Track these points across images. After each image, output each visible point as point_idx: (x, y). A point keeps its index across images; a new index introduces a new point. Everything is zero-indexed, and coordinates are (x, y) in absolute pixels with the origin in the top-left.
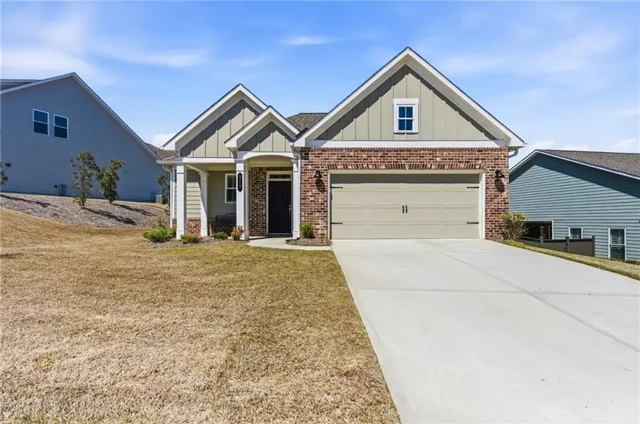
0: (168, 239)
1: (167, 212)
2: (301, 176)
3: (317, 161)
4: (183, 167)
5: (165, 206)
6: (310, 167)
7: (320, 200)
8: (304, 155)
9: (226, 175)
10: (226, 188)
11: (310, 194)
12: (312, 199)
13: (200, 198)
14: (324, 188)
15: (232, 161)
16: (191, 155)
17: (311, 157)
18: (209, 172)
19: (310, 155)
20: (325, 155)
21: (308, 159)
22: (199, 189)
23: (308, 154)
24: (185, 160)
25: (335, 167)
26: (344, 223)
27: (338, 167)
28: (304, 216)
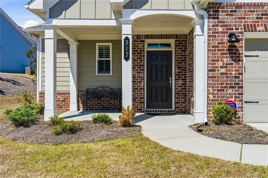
0: (33, 122)
1: (34, 82)
2: (209, 40)
3: (230, 20)
4: (52, 31)
5: (32, 77)
6: (220, 29)
7: (234, 73)
8: (212, 13)
9: (97, 44)
10: (97, 58)
11: (220, 64)
12: (223, 70)
13: (69, 70)
14: (239, 57)
15: (113, 23)
16: (62, 16)
17: (222, 16)
18: (79, 41)
19: (220, 13)
20: (240, 13)
21: (218, 18)
22: (68, 60)
23: (218, 11)
24: (55, 22)
25: (253, 28)
26: (260, 102)
27: (258, 29)
28: (213, 94)
